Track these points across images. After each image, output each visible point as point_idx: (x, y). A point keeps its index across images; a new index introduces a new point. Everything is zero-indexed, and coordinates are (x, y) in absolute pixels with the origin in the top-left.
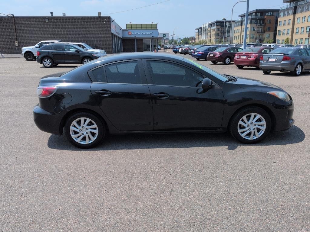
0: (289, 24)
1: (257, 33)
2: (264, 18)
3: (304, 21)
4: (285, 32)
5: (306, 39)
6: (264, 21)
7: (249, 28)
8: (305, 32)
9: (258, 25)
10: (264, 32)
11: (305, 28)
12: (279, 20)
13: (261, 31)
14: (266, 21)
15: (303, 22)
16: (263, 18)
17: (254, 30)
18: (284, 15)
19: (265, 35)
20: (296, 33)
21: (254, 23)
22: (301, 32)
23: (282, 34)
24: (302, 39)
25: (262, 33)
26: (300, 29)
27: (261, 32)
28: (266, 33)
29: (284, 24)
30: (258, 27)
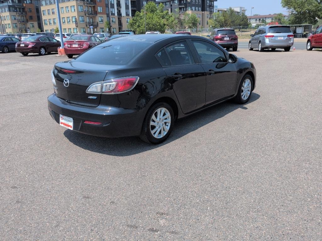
0: (53, 13)
1: (19, 22)
2: (23, 6)
3: (68, 10)
4: (52, 22)
5: (74, 29)
6: (24, 9)
7: (9, 16)
8: (71, 22)
9: (19, 14)
10: (27, 21)
11: (71, 18)
12: (42, 8)
13: (23, 20)
14: (26, 10)
15: (67, 12)
16: (21, 6)
17: (15, 19)
18: (46, 4)
19: (29, 25)
20: (63, 22)
21: (14, 11)
22: (68, 22)
23: (48, 23)
24: (70, 29)
25: (25, 22)
26: (66, 19)
27: (23, 22)
28: (29, 22)
29: (49, 14)
30: (19, 16)
